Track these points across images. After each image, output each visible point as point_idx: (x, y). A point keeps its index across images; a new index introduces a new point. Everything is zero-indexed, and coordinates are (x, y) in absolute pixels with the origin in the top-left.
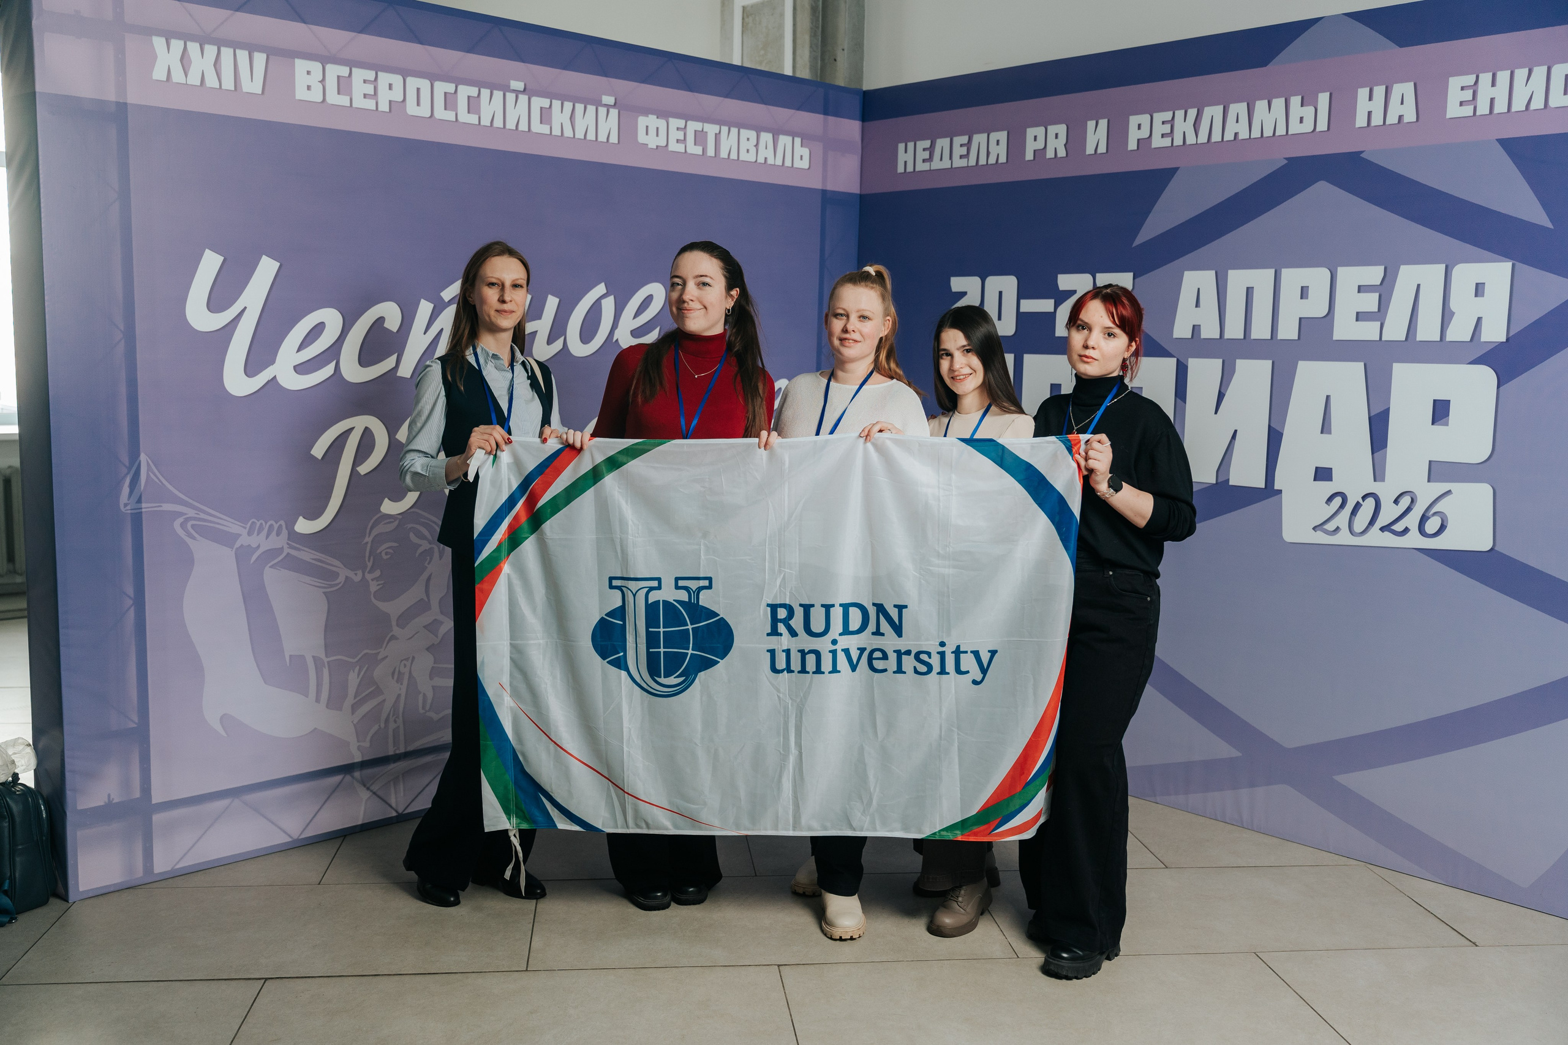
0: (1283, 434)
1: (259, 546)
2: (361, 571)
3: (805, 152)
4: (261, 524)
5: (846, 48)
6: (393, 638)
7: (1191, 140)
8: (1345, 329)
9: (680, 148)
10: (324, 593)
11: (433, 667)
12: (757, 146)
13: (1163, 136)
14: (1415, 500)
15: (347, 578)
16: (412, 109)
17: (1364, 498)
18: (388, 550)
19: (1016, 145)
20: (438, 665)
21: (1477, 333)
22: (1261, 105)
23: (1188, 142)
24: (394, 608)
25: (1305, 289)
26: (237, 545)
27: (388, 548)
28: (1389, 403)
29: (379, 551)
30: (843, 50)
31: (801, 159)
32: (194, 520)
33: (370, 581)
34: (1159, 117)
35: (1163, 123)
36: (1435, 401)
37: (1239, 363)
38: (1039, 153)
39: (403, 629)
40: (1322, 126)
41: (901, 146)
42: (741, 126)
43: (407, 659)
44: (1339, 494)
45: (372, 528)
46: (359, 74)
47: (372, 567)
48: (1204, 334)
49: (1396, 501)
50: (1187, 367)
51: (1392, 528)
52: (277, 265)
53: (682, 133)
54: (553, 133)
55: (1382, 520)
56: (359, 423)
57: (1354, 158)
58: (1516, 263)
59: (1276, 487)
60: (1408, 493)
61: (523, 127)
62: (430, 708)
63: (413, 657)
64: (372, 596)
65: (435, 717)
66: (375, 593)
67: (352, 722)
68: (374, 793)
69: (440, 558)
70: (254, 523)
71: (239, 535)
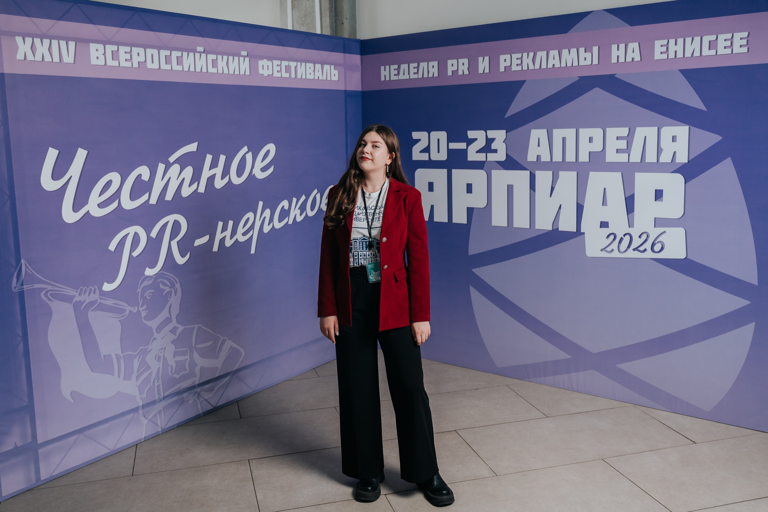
0: (583, 207)
1: (85, 301)
2: (137, 307)
3: (336, 72)
4: (86, 289)
5: (348, 17)
6: (155, 339)
7: (531, 67)
8: (611, 157)
9: (279, 75)
10: (119, 320)
11: (175, 351)
12: (314, 71)
13: (517, 65)
14: (649, 236)
15: (130, 311)
16: (149, 65)
17: (624, 235)
18: (151, 294)
19: (442, 68)
20: (177, 350)
21: (674, 159)
22: (565, 52)
23: (530, 68)
24: (154, 324)
25: (591, 138)
26: (74, 301)
27: (149, 293)
28: (634, 192)
29: (145, 296)
30: (347, 19)
31: (335, 76)
32: (51, 291)
33: (142, 312)
34: (515, 56)
35: (517, 59)
36: (656, 190)
37: (561, 173)
38: (455, 72)
39: (159, 334)
40: (596, 62)
41: (382, 68)
42: (307, 61)
43: (162, 349)
44: (612, 234)
45: (141, 284)
46: (122, 49)
47: (142, 303)
48: (543, 160)
49: (640, 237)
50: (534, 175)
51: (639, 249)
52: (86, 152)
53: (279, 67)
54: (219, 72)
55: (634, 246)
56: (131, 230)
57: (612, 77)
58: (690, 126)
59: (582, 231)
60: (645, 233)
61: (204, 70)
62: (174, 373)
63: (165, 348)
64: (143, 319)
65: (177, 376)
66: (144, 317)
67: (137, 385)
68: (150, 420)
69: (175, 295)
70: (82, 289)
71: (74, 296)
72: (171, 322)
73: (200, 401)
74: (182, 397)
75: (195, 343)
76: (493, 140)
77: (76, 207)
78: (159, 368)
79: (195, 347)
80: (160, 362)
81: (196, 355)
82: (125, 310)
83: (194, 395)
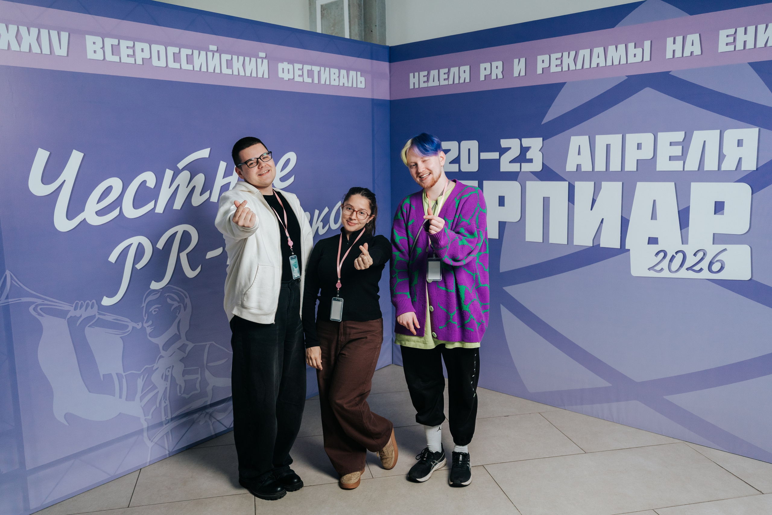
0: (629, 221)
1: (81, 316)
2: (141, 323)
3: (363, 79)
4: (82, 303)
6: (162, 357)
7: (572, 67)
8: (663, 165)
9: (300, 79)
10: (121, 337)
11: (184, 370)
12: (339, 77)
13: (556, 66)
14: (705, 252)
15: (133, 327)
16: (155, 62)
17: (677, 253)
19: (474, 72)
20: (186, 369)
21: (739, 166)
22: (611, 49)
23: (571, 69)
24: (160, 341)
25: (639, 145)
26: (68, 316)
27: (156, 308)
28: (689, 203)
29: (150, 310)
30: (376, 26)
31: (361, 83)
33: (146, 328)
34: (554, 56)
35: (556, 59)
36: (716, 202)
37: (604, 184)
38: (488, 77)
39: (166, 351)
40: (647, 58)
41: (411, 75)
42: (330, 67)
43: (169, 368)
44: (662, 251)
45: (146, 297)
46: (124, 44)
47: (147, 319)
48: (583, 169)
49: (695, 255)
50: (574, 186)
51: (693, 268)
52: (82, 155)
53: (301, 71)
54: (234, 74)
55: (687, 264)
56: (135, 241)
57: (666, 75)
58: (761, 128)
59: (627, 248)
60: (701, 250)
61: (218, 71)
62: (183, 393)
63: (173, 366)
64: (148, 336)
65: (185, 396)
66: (149, 334)
67: (141, 406)
68: (156, 443)
69: (185, 310)
70: (77, 303)
71: (69, 311)
72: (180, 338)
73: (213, 422)
74: (191, 418)
75: (207, 360)
76: (528, 149)
77: (70, 215)
78: (166, 388)
79: (207, 365)
80: (167, 381)
81: (207, 374)
82: (127, 326)
83: (205, 416)
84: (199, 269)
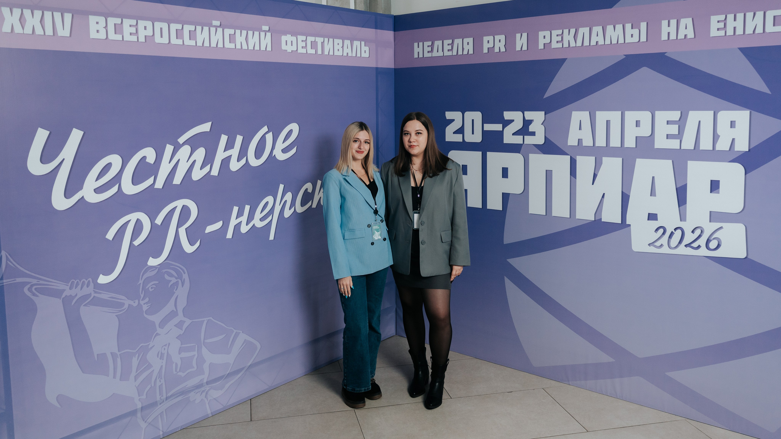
0: (630, 196)
1: (76, 295)
3: (367, 49)
4: (78, 282)
6: (157, 334)
7: (573, 44)
8: (661, 142)
9: (304, 51)
12: (343, 47)
13: (557, 42)
14: (703, 231)
15: (129, 305)
16: (158, 40)
17: (675, 229)
18: (152, 286)
19: (478, 45)
20: (182, 346)
21: (732, 146)
22: (610, 28)
23: (571, 46)
24: (156, 318)
25: (638, 122)
26: (64, 296)
28: (687, 182)
29: (147, 288)
31: (365, 53)
33: (143, 306)
34: (554, 33)
35: (557, 35)
36: (711, 181)
37: (604, 159)
38: (491, 49)
39: (163, 328)
40: (643, 39)
41: (416, 44)
42: (335, 37)
43: (165, 345)
44: (661, 227)
45: (143, 275)
46: (127, 22)
47: (144, 296)
48: (585, 144)
49: (693, 232)
50: (575, 161)
51: (691, 245)
52: (82, 133)
53: (304, 43)
54: (237, 48)
55: (686, 241)
56: (133, 217)
57: (662, 55)
58: (752, 111)
60: (699, 228)
61: (220, 45)
62: (179, 370)
63: (169, 343)
64: (144, 313)
65: (182, 374)
66: (146, 311)
67: (135, 386)
68: (150, 424)
69: (183, 286)
70: (73, 282)
71: (63, 291)
72: (177, 315)
73: (209, 400)
74: (187, 396)
75: (204, 337)
76: (530, 122)
77: (68, 193)
78: (162, 366)
79: (204, 341)
80: (163, 360)
81: (204, 350)
82: (123, 304)
83: (201, 394)
84: (198, 244)
